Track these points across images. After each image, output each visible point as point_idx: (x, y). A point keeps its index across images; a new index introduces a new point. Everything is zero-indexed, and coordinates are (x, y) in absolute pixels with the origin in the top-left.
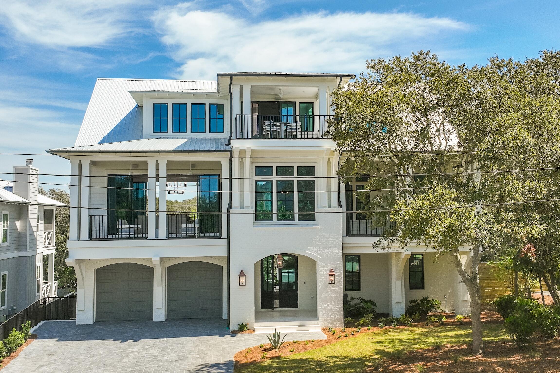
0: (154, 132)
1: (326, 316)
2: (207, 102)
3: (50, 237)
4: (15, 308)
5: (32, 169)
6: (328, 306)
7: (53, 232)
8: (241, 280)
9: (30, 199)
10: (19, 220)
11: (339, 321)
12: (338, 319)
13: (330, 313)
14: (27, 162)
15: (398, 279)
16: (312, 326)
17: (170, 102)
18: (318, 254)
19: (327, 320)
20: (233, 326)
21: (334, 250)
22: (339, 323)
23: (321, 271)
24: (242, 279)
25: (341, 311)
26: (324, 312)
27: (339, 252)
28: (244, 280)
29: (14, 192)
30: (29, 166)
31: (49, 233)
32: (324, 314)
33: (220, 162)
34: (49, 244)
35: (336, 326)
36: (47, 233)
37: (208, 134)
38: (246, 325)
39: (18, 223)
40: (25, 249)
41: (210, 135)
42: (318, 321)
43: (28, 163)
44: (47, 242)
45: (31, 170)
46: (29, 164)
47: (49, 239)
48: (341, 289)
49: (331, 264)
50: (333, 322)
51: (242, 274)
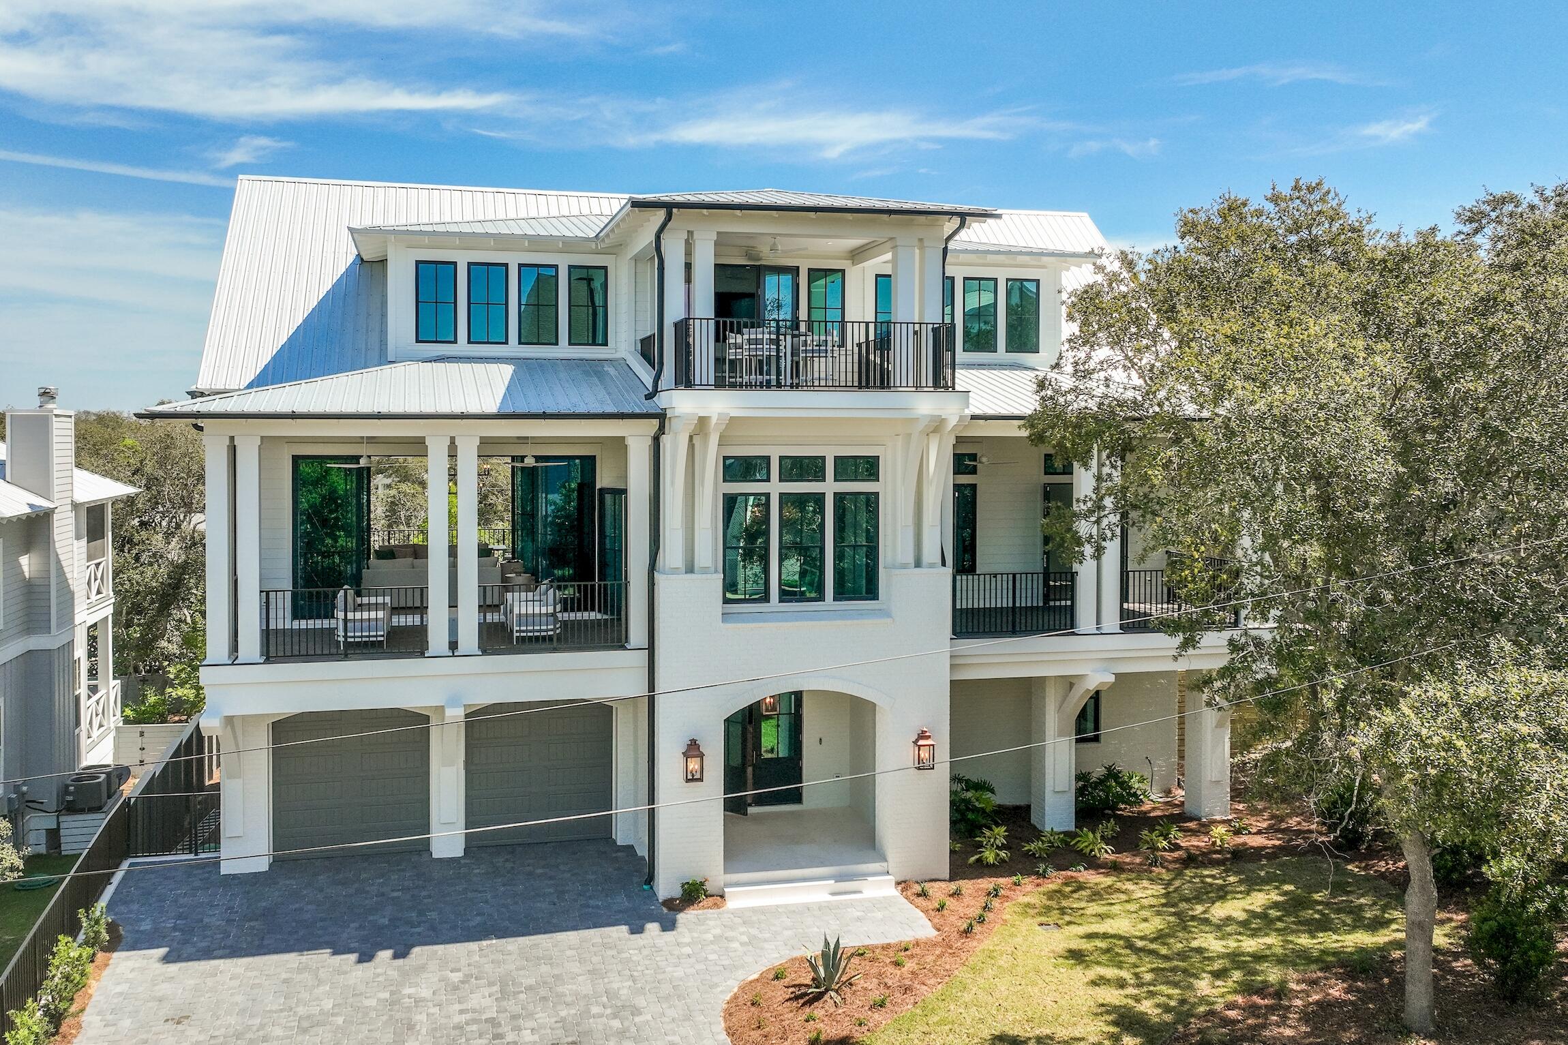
0: (418, 341)
2: (563, 263)
3: (99, 576)
4: (25, 788)
5: (56, 416)
7: (107, 561)
8: (691, 767)
9: (56, 496)
10: (27, 551)
14: (42, 395)
15: (1061, 734)
16: (869, 879)
17: (463, 260)
20: (666, 886)
24: (694, 765)
28: (697, 767)
29: (8, 478)
30: (50, 406)
31: (98, 565)
33: (622, 439)
34: (99, 592)
36: (93, 567)
37: (563, 350)
38: (702, 884)
39: (24, 561)
40: (48, 630)
41: (571, 351)
42: (885, 864)
43: (44, 398)
44: (94, 590)
45: (54, 419)
46: (47, 402)
47: (99, 580)
51: (693, 749)
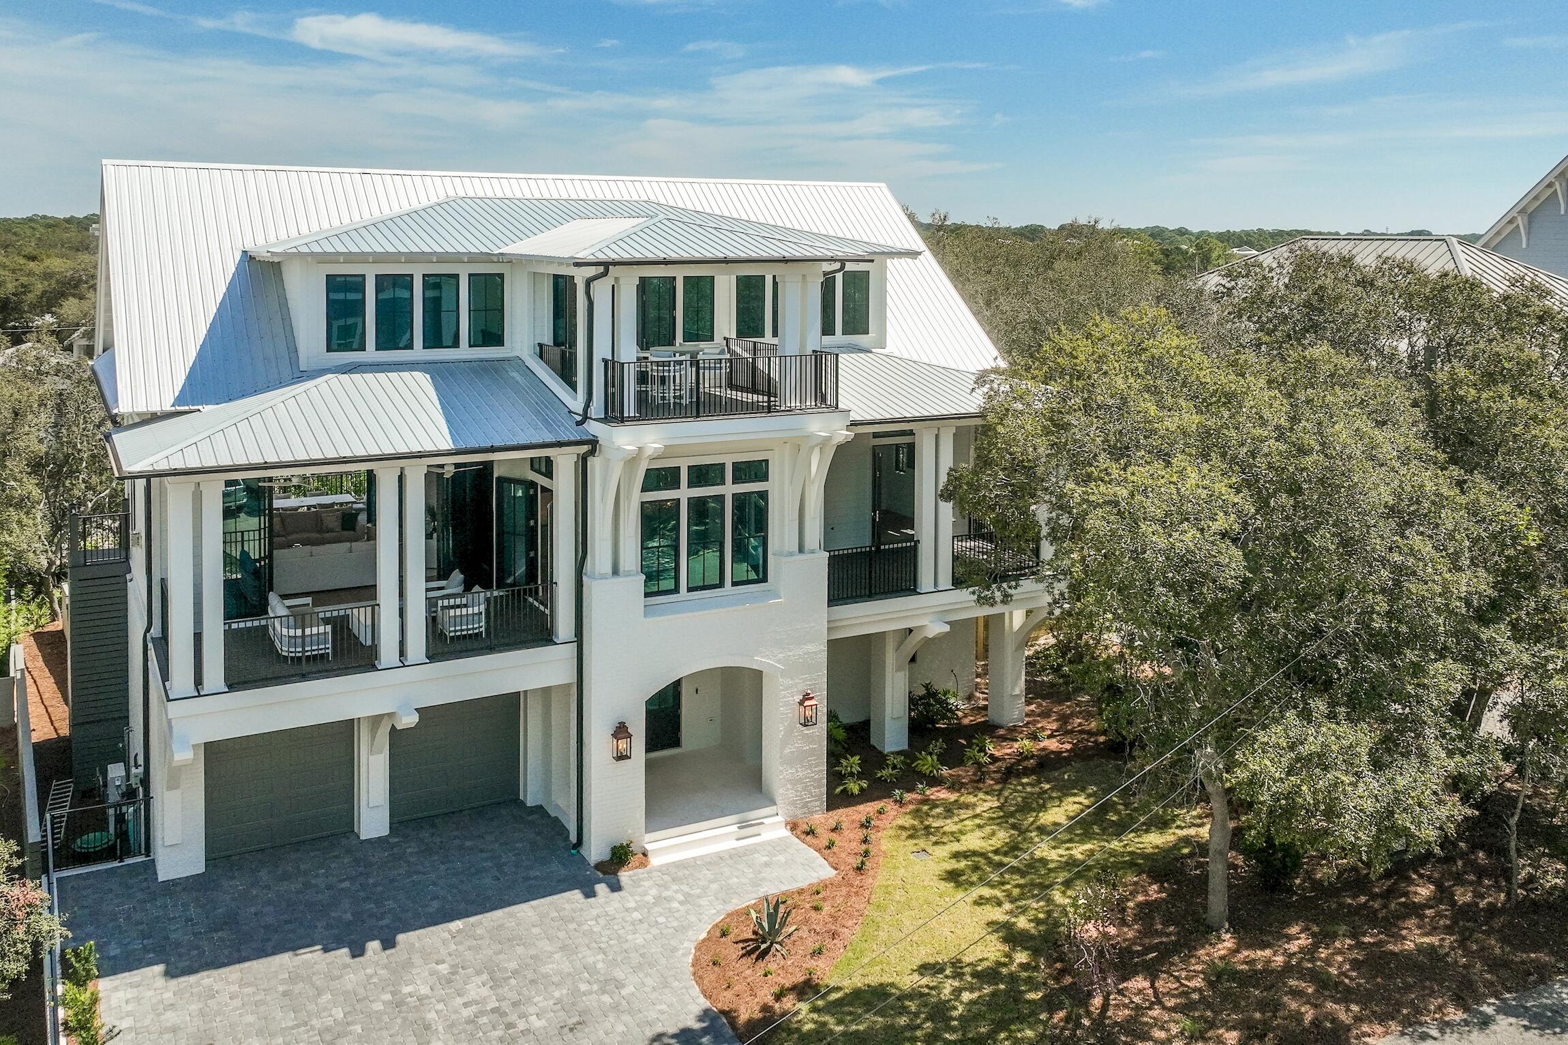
0: (330, 350)
1: (791, 794)
2: (464, 273)
6: (797, 771)
8: (620, 747)
11: (816, 801)
12: (816, 796)
13: (800, 787)
15: (898, 672)
16: (764, 821)
17: (371, 274)
18: (779, 661)
19: (793, 803)
21: (811, 648)
22: (818, 803)
23: (785, 697)
24: (623, 744)
25: (822, 779)
26: (789, 786)
27: (820, 651)
28: (626, 746)
32: (788, 790)
35: (812, 813)
37: (463, 352)
38: (626, 845)
41: (471, 352)
42: (774, 806)
48: (823, 730)
49: (805, 680)
50: (805, 805)
51: (622, 731)
